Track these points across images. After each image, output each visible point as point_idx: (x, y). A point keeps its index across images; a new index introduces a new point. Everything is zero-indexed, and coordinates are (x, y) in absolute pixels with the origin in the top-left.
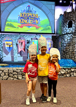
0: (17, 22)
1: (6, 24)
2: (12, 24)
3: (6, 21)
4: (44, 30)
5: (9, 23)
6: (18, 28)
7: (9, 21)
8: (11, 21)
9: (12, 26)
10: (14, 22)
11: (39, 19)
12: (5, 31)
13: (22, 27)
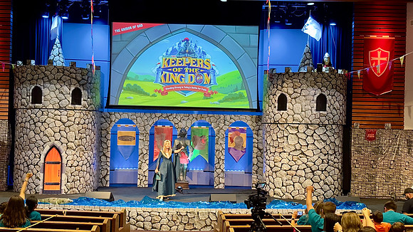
0: (152, 81)
1: (125, 86)
2: (138, 85)
3: (125, 77)
4: (226, 100)
5: (132, 83)
6: (154, 96)
7: (132, 79)
8: (136, 79)
9: (137, 90)
10: (146, 80)
11: (214, 71)
12: (120, 104)
13: (164, 93)
